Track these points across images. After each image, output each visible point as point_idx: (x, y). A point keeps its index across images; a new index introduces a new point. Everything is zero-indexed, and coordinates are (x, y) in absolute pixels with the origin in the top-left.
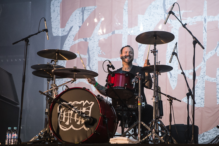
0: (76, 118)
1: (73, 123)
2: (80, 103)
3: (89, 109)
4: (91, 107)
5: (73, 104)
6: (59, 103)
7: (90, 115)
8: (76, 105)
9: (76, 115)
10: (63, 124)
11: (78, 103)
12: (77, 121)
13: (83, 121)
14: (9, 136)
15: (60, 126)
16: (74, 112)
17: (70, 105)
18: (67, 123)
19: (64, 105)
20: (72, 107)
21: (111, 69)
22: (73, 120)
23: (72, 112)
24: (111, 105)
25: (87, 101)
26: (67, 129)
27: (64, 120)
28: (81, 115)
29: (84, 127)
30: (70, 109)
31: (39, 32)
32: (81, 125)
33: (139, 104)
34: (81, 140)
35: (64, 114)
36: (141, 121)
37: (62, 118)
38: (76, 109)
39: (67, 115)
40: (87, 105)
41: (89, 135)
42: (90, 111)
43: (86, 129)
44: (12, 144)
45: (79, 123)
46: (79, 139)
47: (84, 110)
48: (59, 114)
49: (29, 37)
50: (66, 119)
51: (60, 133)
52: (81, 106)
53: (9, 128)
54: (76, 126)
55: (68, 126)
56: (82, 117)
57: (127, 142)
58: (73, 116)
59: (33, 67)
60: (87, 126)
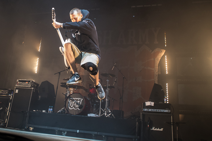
0: (75, 105)
1: (74, 106)
2: (77, 99)
4: (81, 101)
6: (69, 98)
7: (81, 104)
8: (76, 100)
10: (70, 107)
12: (76, 106)
13: (78, 106)
14: (49, 109)
15: (69, 107)
16: (75, 102)
17: (73, 99)
18: (72, 106)
19: (71, 99)
20: (74, 100)
21: (90, 86)
23: (74, 102)
24: (89, 101)
25: (80, 98)
27: (71, 105)
28: (77, 104)
30: (73, 101)
31: (64, 70)
32: (77, 108)
34: (77, 113)
35: (71, 102)
36: (101, 108)
37: (70, 104)
38: (75, 101)
39: (72, 103)
41: (80, 112)
42: (81, 102)
44: (51, 113)
45: (76, 107)
48: (69, 102)
49: (61, 72)
51: (69, 110)
52: (77, 100)
53: (50, 107)
54: (75, 108)
55: (72, 108)
56: (78, 104)
58: (74, 104)
59: (61, 83)
60: (79, 109)
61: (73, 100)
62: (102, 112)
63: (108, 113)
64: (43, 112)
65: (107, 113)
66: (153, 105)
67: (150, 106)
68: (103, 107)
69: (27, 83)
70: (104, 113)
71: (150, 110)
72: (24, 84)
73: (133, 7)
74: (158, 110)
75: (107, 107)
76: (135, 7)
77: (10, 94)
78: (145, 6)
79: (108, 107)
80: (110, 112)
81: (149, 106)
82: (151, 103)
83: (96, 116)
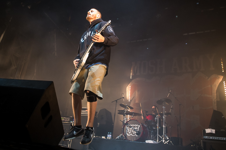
0: (133, 131)
2: (135, 125)
3: (138, 128)
4: (139, 127)
5: (132, 125)
6: (127, 125)
7: (138, 130)
8: (133, 126)
9: (133, 130)
11: (134, 125)
13: (135, 133)
14: (108, 136)
15: (127, 134)
16: (132, 129)
17: (131, 126)
18: (130, 133)
22: (132, 132)
23: (131, 129)
24: (146, 127)
25: (137, 125)
27: (128, 132)
28: (135, 130)
29: (136, 135)
30: (131, 128)
31: (121, 98)
32: (135, 134)
33: (158, 128)
34: (135, 140)
35: (129, 129)
36: (159, 134)
37: (128, 131)
39: (129, 130)
40: (137, 126)
41: (138, 138)
42: (138, 129)
43: (137, 136)
44: (109, 139)
45: (134, 133)
46: (134, 140)
47: (136, 128)
48: (127, 129)
49: (118, 100)
50: (129, 131)
51: (127, 137)
52: (135, 127)
53: (109, 133)
55: (130, 134)
56: (135, 131)
57: (153, 143)
58: (132, 130)
59: (119, 111)
60: (137, 135)
61: (131, 127)
62: (160, 139)
63: (166, 140)
64: (102, 138)
65: (164, 140)
66: (214, 133)
67: (211, 133)
68: (161, 134)
70: (162, 139)
71: (211, 138)
72: (84, 112)
73: (185, 34)
74: (220, 138)
75: (165, 134)
76: (187, 34)
77: (71, 121)
78: (198, 33)
79: (166, 134)
80: (168, 138)
81: (209, 133)
82: (211, 131)
83: (154, 142)
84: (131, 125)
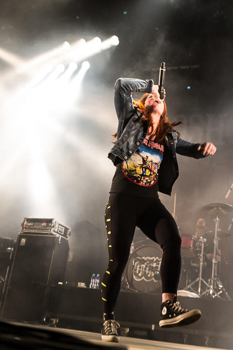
0: (147, 271)
1: (145, 275)
2: (152, 259)
3: (158, 264)
4: (160, 263)
5: (145, 258)
6: (135, 257)
7: (159, 270)
8: (148, 260)
9: (147, 268)
10: (137, 275)
11: (150, 258)
12: (148, 274)
13: (153, 274)
14: (93, 281)
15: (134, 277)
16: (146, 266)
17: (143, 260)
18: (140, 275)
22: (145, 272)
23: (144, 266)
25: (157, 258)
26: (139, 280)
27: (137, 272)
29: (153, 279)
30: (143, 264)
32: (151, 277)
33: (201, 264)
35: (138, 267)
36: (202, 278)
37: (136, 270)
38: (148, 264)
39: (140, 268)
40: (157, 261)
41: (157, 286)
42: (159, 266)
43: (155, 281)
44: (95, 288)
45: (149, 275)
46: (149, 289)
47: (154, 265)
48: (134, 266)
50: (139, 271)
51: (134, 283)
52: (152, 261)
53: (94, 275)
54: (147, 278)
55: (140, 277)
56: (153, 271)
58: (145, 269)
60: (156, 279)
61: (143, 262)
62: (204, 287)
63: (216, 290)
64: (79, 285)
65: (214, 289)
69: (44, 224)
70: (209, 288)
72: (37, 227)
75: (215, 277)
79: (217, 277)
80: (221, 286)
84: (143, 258)
